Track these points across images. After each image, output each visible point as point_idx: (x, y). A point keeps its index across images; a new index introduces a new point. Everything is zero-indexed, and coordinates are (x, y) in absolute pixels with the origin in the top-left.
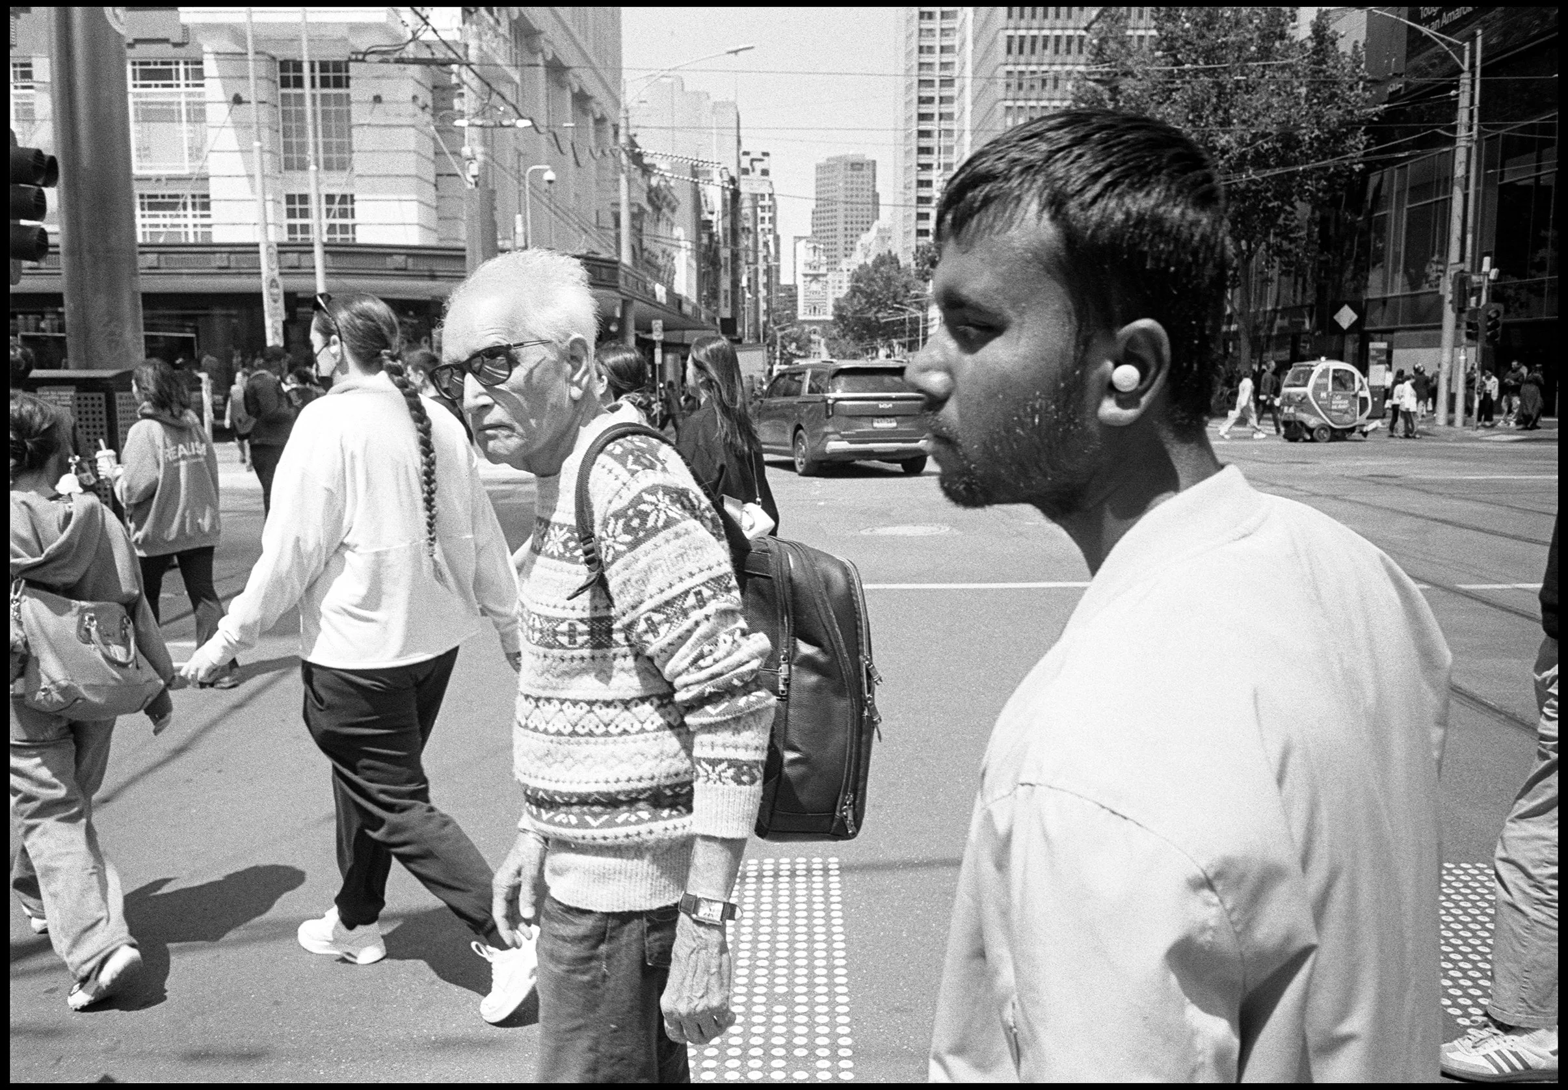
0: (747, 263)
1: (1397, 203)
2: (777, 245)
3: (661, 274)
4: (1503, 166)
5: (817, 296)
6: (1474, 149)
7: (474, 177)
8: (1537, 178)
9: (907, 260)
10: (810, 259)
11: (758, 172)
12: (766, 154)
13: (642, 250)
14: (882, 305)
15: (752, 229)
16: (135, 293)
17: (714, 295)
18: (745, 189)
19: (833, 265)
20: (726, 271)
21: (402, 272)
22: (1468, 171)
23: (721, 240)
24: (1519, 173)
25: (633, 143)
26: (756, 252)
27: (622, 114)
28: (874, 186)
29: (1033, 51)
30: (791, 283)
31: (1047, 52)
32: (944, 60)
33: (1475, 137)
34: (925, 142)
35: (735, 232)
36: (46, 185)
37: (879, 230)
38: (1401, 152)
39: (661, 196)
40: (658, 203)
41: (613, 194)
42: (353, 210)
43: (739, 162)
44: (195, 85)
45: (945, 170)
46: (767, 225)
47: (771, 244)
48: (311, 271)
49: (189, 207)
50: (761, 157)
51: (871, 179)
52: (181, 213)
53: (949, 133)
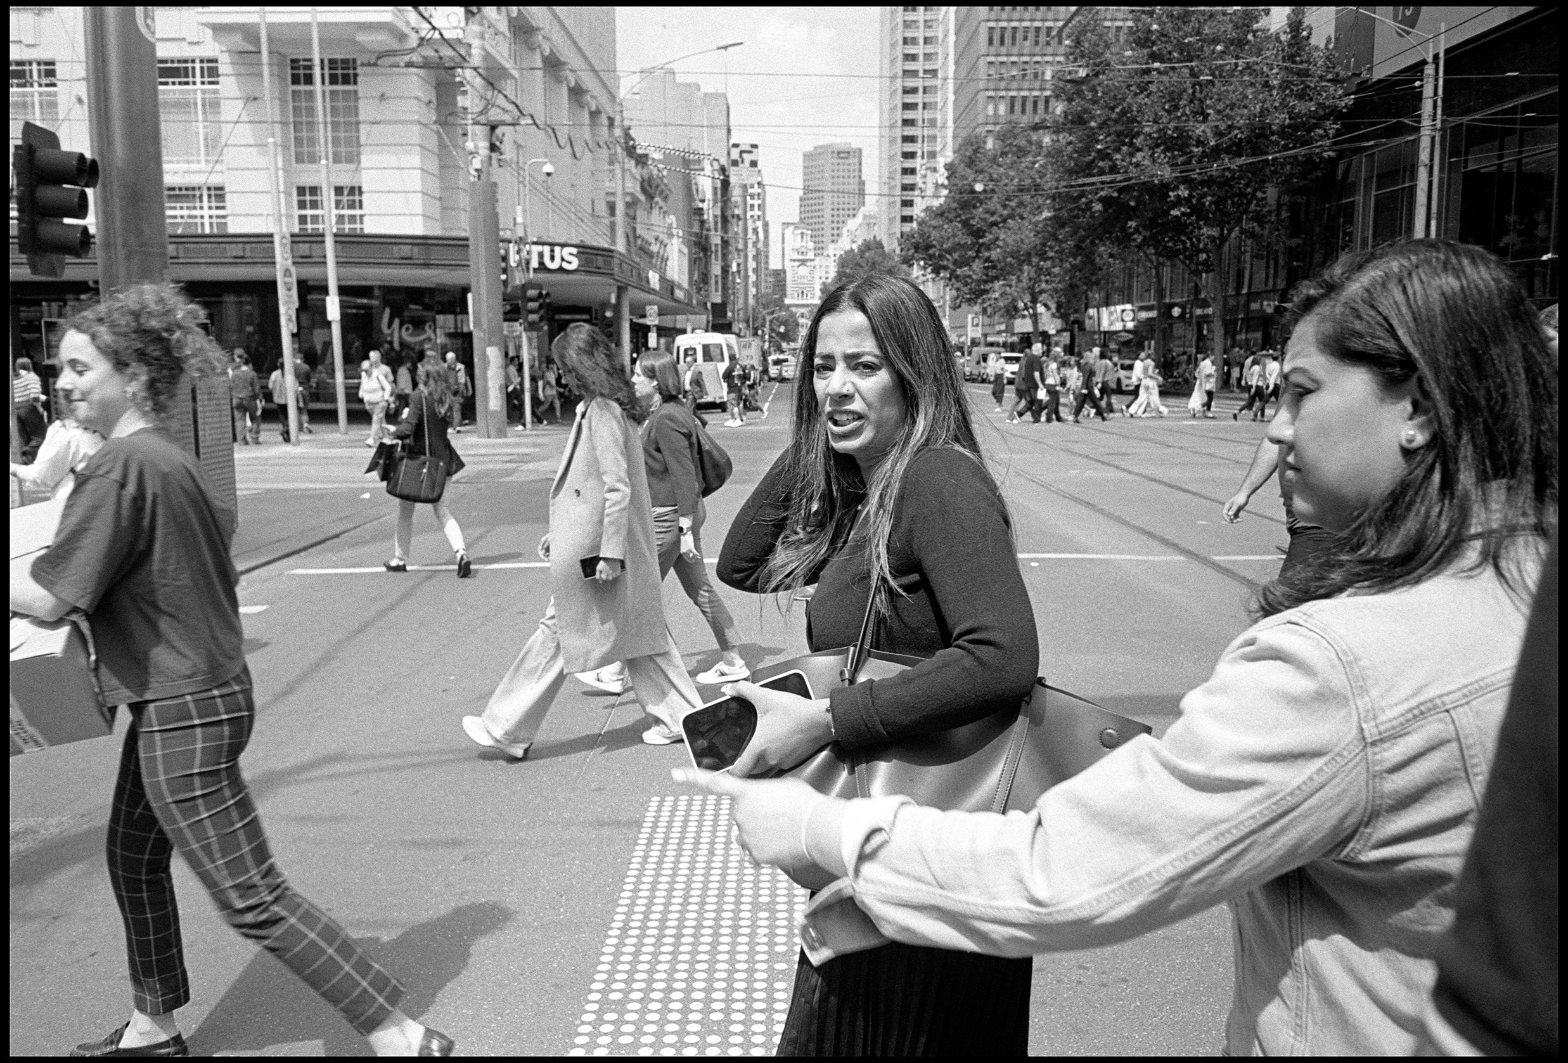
0: (737, 249)
1: (1365, 186)
2: (766, 231)
3: (655, 261)
4: (1466, 155)
5: (805, 280)
6: (1437, 139)
7: (477, 170)
8: (1500, 166)
9: (892, 246)
10: (798, 245)
11: (747, 164)
12: (755, 146)
13: (636, 237)
15: (742, 216)
17: (705, 278)
18: (733, 180)
19: (819, 250)
20: (716, 259)
21: (407, 261)
22: (1432, 160)
23: (712, 227)
24: (1481, 162)
25: (628, 136)
26: (745, 238)
27: (617, 107)
28: (860, 174)
29: (1014, 44)
30: (780, 268)
31: (1027, 43)
32: (928, 51)
33: (1439, 126)
34: (909, 131)
35: (725, 219)
36: (88, 186)
37: (865, 217)
38: (1368, 141)
39: (654, 184)
40: (652, 191)
41: (608, 184)
42: (361, 201)
43: (729, 154)
44: (210, 83)
45: (928, 158)
46: (756, 212)
47: (760, 231)
48: (322, 260)
49: (205, 198)
50: (749, 149)
51: (857, 167)
52: (198, 204)
53: (933, 122)
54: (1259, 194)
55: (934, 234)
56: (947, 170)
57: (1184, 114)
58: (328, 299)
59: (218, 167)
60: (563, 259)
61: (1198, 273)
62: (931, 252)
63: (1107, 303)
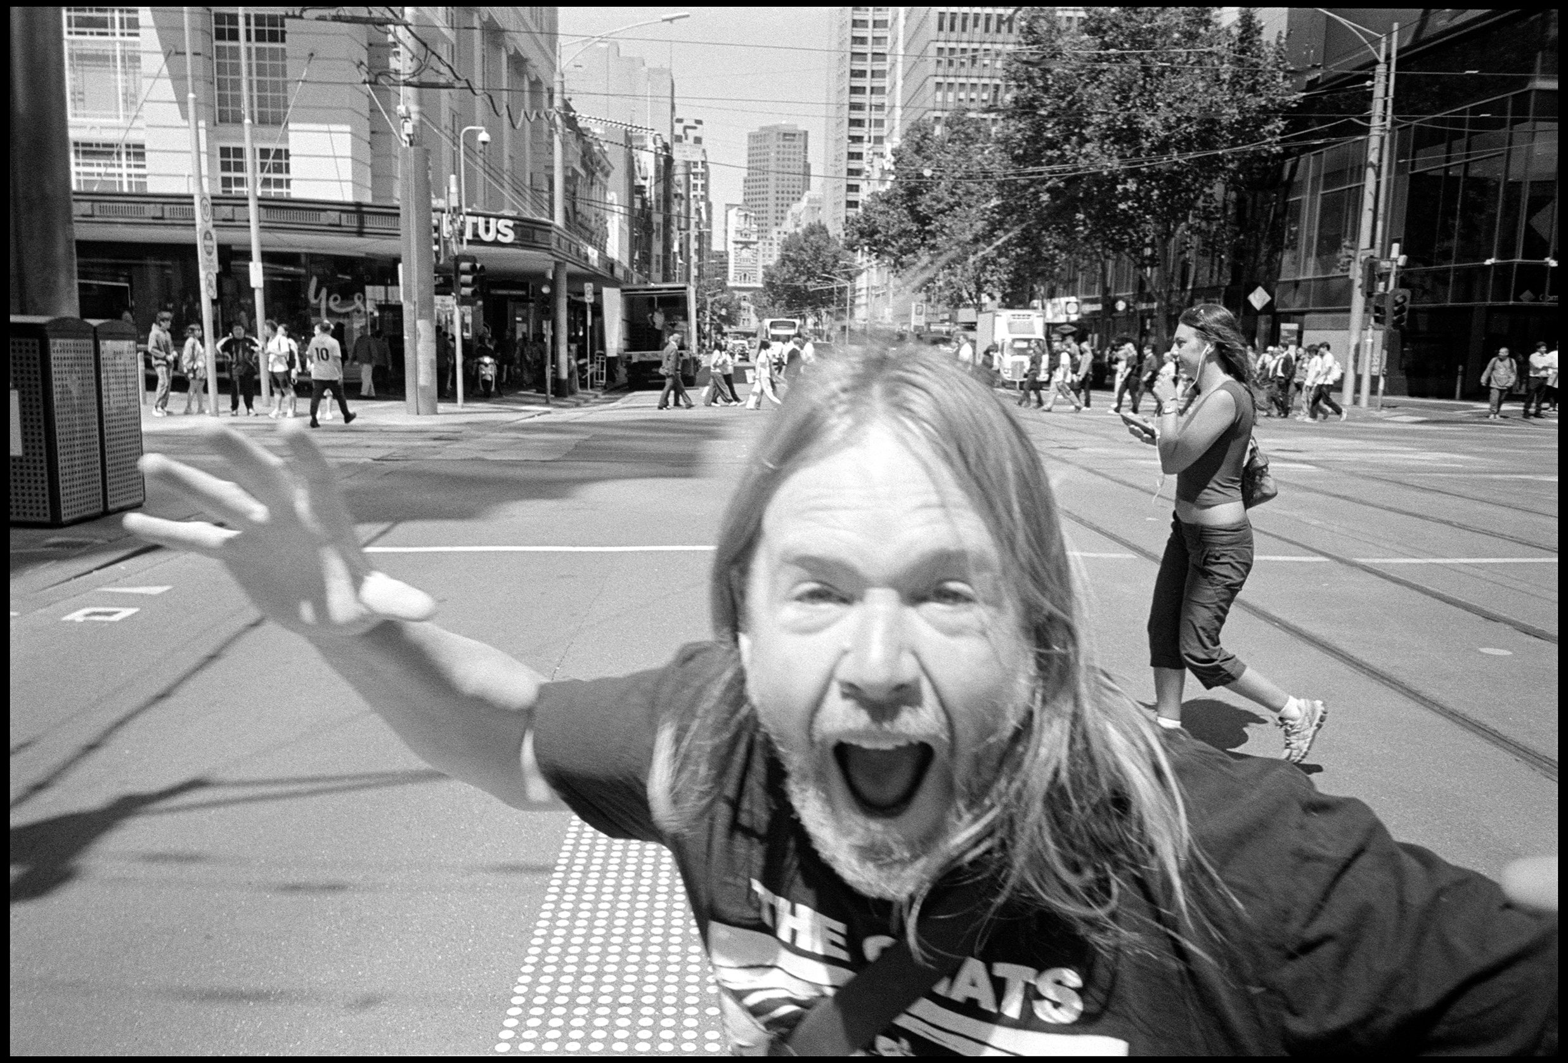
0: (679, 229)
1: (1312, 189)
2: (709, 213)
3: (594, 237)
4: (1414, 156)
5: (748, 264)
6: (1387, 139)
7: (408, 135)
8: (1447, 169)
9: (836, 230)
10: (742, 227)
11: (691, 140)
12: (699, 122)
13: (576, 213)
14: (811, 274)
15: (684, 195)
16: (69, 241)
17: (646, 259)
18: (678, 156)
19: (763, 233)
20: (658, 236)
21: (336, 228)
22: (1380, 160)
23: (654, 206)
24: (1430, 161)
25: (567, 107)
26: (688, 218)
27: (557, 78)
28: (805, 157)
29: (964, 29)
30: (723, 249)
31: (978, 30)
32: (877, 35)
33: (1389, 126)
34: (856, 115)
35: (667, 198)
37: (809, 201)
38: (1316, 139)
39: (595, 161)
40: (592, 168)
41: (547, 157)
42: (287, 165)
43: (672, 130)
44: (130, 35)
45: (875, 143)
46: (700, 192)
47: (703, 211)
48: (245, 224)
49: (124, 156)
50: (694, 125)
51: (802, 150)
52: (116, 162)
53: (880, 107)
54: (1207, 190)
55: (880, 220)
56: (894, 155)
57: (1134, 106)
58: (251, 265)
59: (137, 123)
60: (498, 231)
61: (1142, 266)
62: (877, 237)
63: (1051, 294)
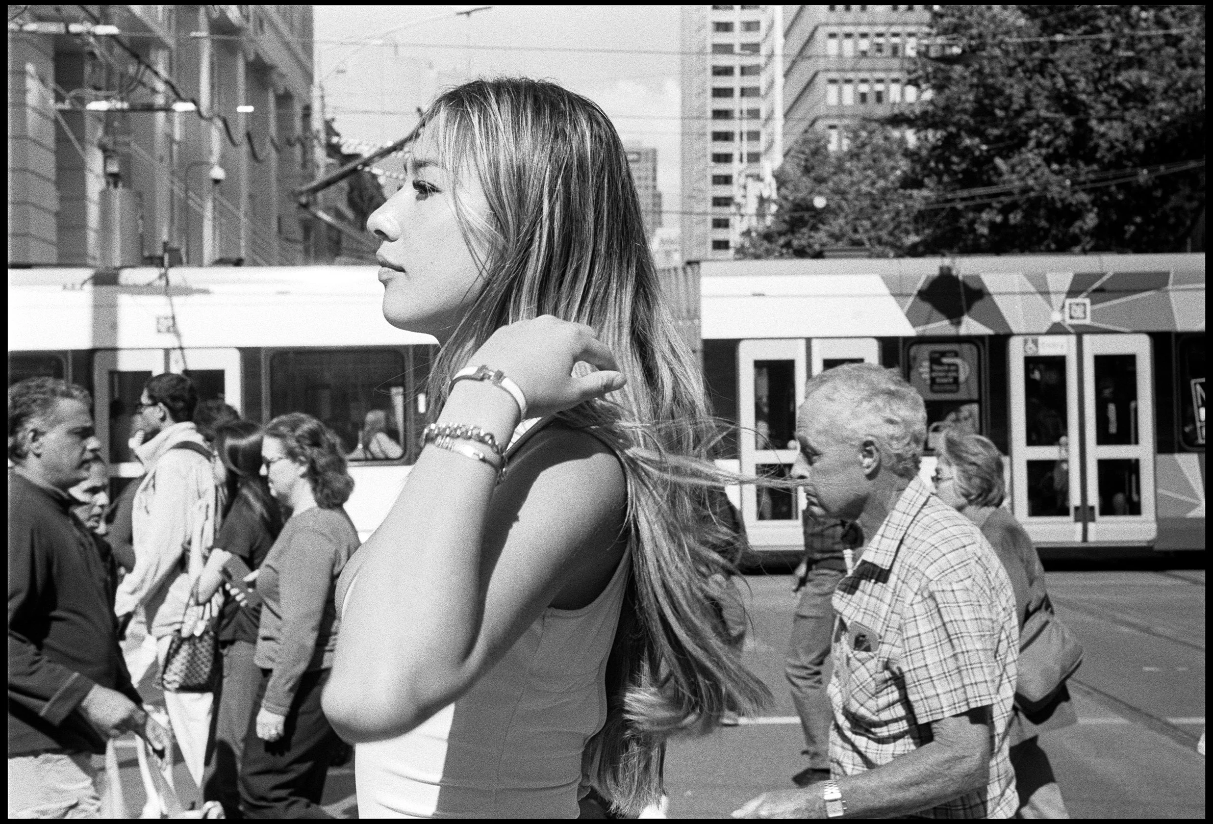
25: (330, 130)
27: (316, 92)
28: (655, 182)
32: (746, 19)
34: (723, 126)
45: (749, 161)
51: (650, 173)
53: (754, 114)
56: (776, 178)
